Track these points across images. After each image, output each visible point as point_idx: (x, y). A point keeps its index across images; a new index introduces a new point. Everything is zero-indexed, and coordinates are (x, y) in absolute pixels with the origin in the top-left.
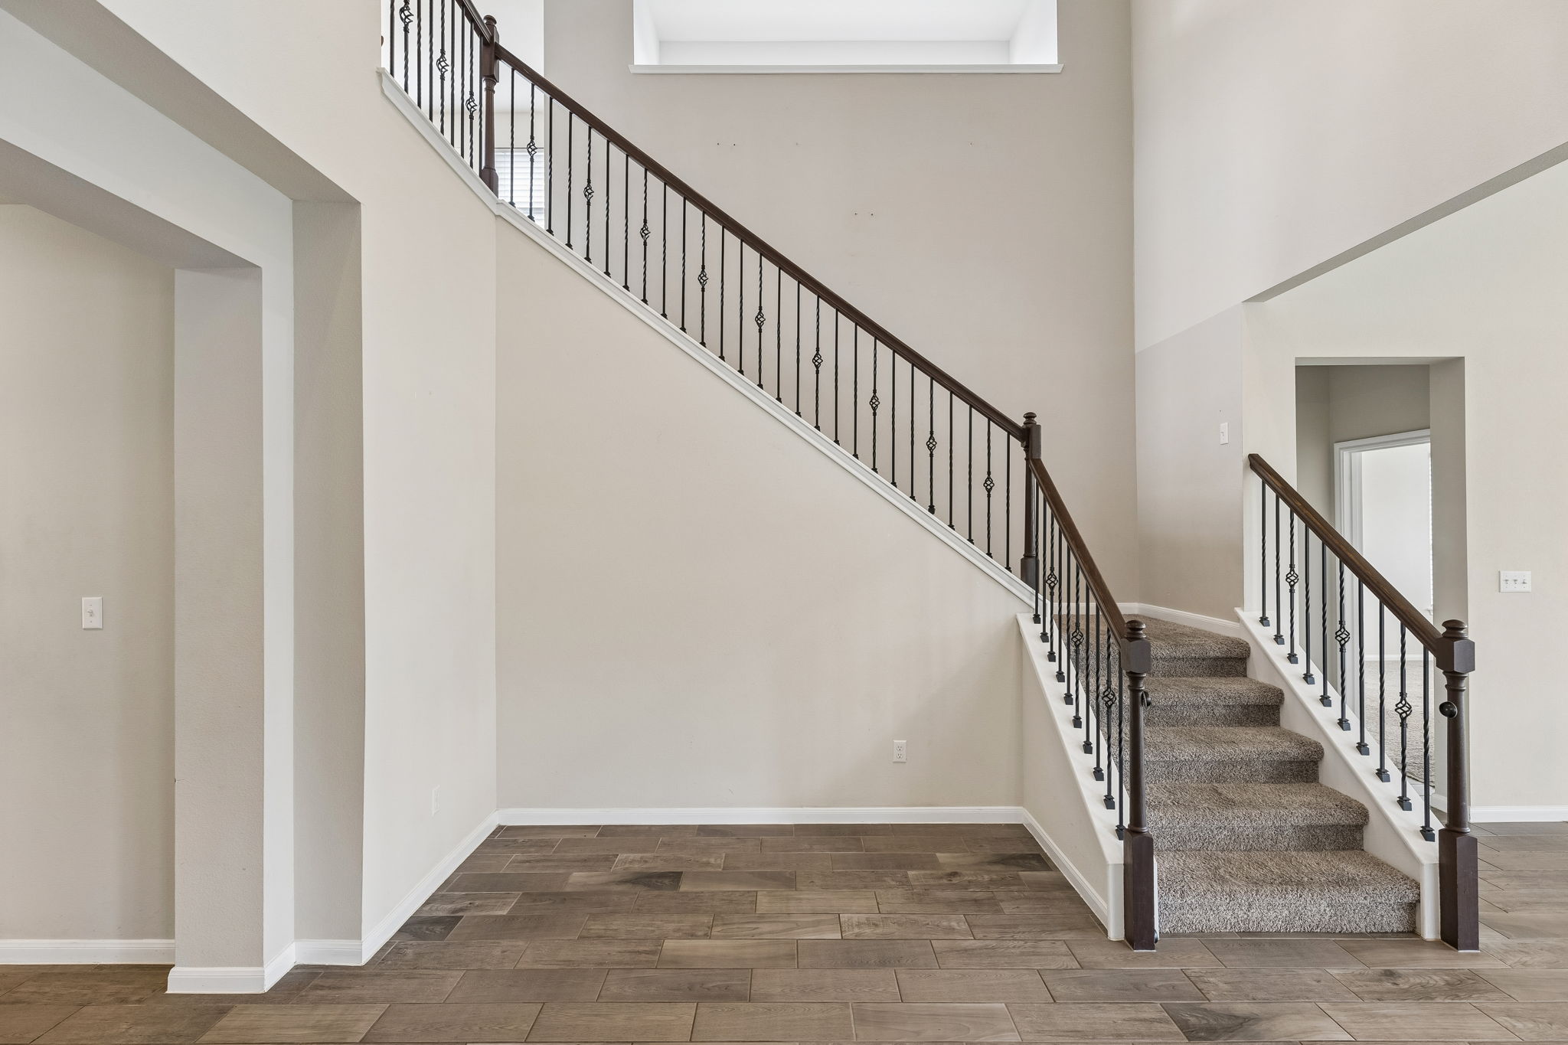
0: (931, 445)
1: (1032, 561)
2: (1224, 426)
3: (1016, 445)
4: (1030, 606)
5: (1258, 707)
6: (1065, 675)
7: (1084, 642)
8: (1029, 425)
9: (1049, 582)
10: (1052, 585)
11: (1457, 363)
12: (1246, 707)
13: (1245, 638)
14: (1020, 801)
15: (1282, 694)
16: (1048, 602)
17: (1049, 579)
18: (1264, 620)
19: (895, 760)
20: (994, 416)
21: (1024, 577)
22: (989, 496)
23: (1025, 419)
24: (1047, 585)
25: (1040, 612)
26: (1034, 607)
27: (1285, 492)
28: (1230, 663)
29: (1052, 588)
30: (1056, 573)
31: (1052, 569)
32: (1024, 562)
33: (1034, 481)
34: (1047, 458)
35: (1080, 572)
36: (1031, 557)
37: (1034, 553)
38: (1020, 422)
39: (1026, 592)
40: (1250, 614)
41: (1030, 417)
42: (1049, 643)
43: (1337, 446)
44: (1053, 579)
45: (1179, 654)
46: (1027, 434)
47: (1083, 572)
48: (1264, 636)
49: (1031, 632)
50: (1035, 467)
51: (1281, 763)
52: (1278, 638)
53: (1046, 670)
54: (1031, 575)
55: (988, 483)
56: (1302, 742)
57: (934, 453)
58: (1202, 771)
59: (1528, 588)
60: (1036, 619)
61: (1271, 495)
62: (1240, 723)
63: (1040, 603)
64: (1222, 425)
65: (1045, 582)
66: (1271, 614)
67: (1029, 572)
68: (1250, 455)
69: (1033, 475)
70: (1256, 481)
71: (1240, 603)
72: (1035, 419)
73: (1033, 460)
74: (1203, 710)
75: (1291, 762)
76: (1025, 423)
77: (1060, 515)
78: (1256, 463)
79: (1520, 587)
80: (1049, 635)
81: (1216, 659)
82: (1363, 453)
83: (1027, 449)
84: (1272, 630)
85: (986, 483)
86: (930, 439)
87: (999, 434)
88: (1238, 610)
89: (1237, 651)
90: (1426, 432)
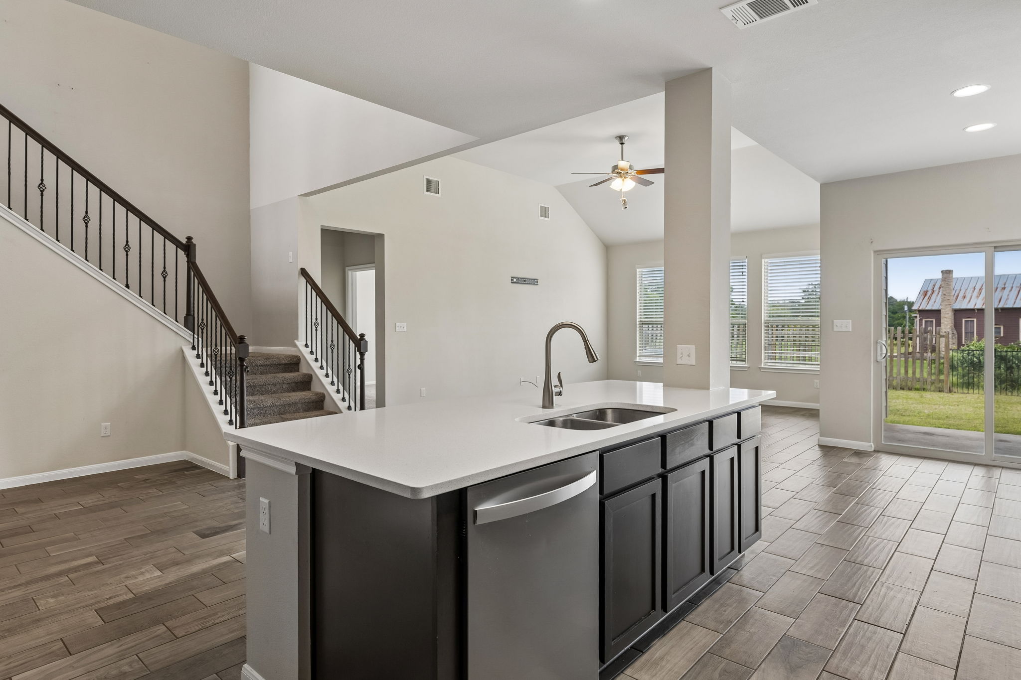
0: (127, 249)
1: (191, 318)
2: (291, 253)
3: (181, 254)
4: (190, 342)
5: (302, 382)
6: (210, 373)
7: (220, 353)
8: (189, 243)
9: (201, 326)
10: (202, 328)
11: (382, 236)
12: (296, 383)
13: (298, 354)
14: (184, 447)
15: (312, 376)
16: (200, 339)
17: (201, 325)
18: (306, 345)
19: (103, 435)
20: (167, 235)
21: (186, 326)
22: (165, 281)
23: (186, 240)
24: (200, 328)
25: (196, 344)
26: (192, 342)
27: (314, 286)
28: (292, 366)
29: (202, 330)
30: (205, 321)
31: (203, 320)
32: (186, 319)
33: (192, 273)
34: (199, 261)
35: (218, 318)
36: (190, 315)
37: (192, 313)
38: (184, 241)
39: (187, 334)
40: (300, 343)
41: (189, 239)
42: (201, 359)
43: (347, 268)
44: (203, 325)
45: (268, 363)
46: (188, 248)
47: (219, 319)
48: (305, 352)
49: (190, 355)
50: (192, 265)
51: (309, 403)
52: (312, 353)
53: (199, 372)
54: (190, 325)
55: (164, 273)
56: (317, 394)
57: (129, 253)
58: (276, 410)
59: (405, 330)
60: (193, 348)
61: (309, 287)
62: (294, 391)
63: (196, 340)
64: (290, 253)
65: (198, 327)
66: (309, 343)
67: (189, 322)
68: (301, 269)
69: (191, 271)
70: (303, 281)
71: (297, 339)
72: (193, 240)
73: (192, 263)
74: (278, 386)
75: (312, 402)
76: (186, 242)
77: (207, 291)
78: (304, 272)
79: (403, 330)
80: (201, 355)
81: (285, 364)
82: (357, 272)
83: (188, 256)
84: (309, 349)
85: (162, 273)
86: (126, 245)
87: (171, 247)
88: (296, 341)
89: (294, 360)
90: (373, 265)
